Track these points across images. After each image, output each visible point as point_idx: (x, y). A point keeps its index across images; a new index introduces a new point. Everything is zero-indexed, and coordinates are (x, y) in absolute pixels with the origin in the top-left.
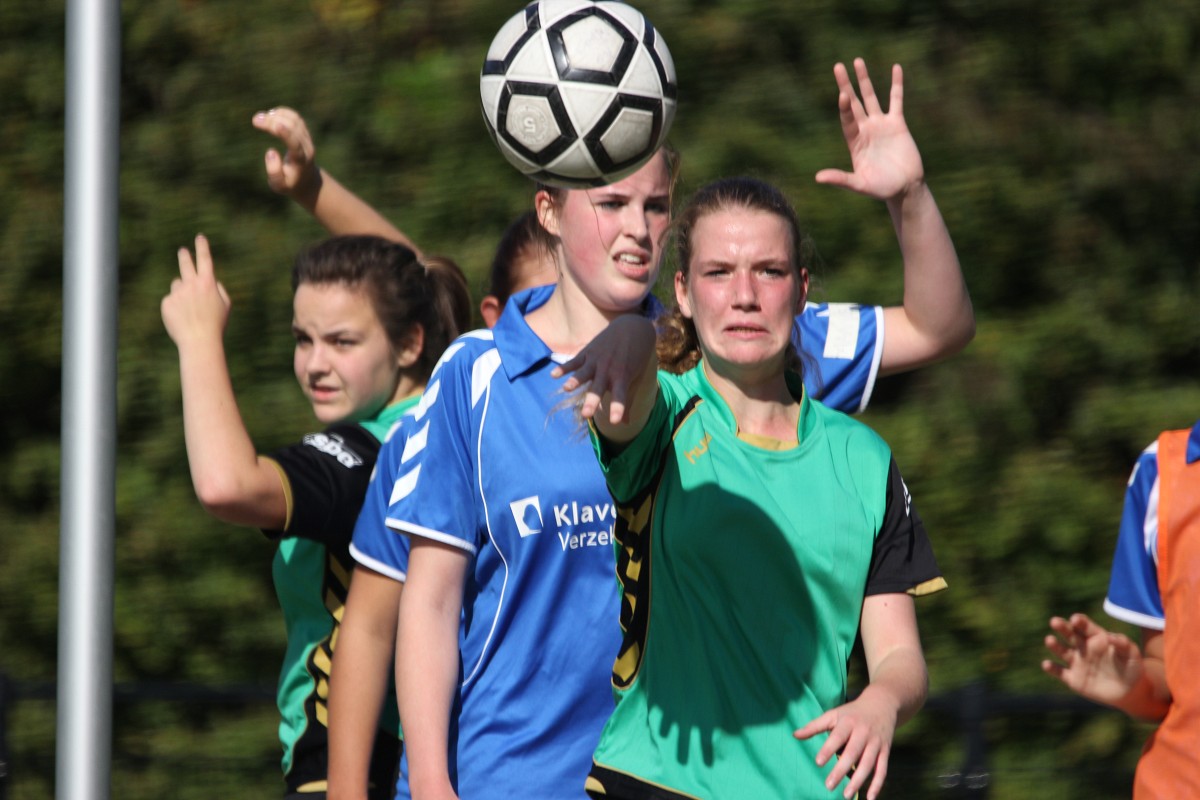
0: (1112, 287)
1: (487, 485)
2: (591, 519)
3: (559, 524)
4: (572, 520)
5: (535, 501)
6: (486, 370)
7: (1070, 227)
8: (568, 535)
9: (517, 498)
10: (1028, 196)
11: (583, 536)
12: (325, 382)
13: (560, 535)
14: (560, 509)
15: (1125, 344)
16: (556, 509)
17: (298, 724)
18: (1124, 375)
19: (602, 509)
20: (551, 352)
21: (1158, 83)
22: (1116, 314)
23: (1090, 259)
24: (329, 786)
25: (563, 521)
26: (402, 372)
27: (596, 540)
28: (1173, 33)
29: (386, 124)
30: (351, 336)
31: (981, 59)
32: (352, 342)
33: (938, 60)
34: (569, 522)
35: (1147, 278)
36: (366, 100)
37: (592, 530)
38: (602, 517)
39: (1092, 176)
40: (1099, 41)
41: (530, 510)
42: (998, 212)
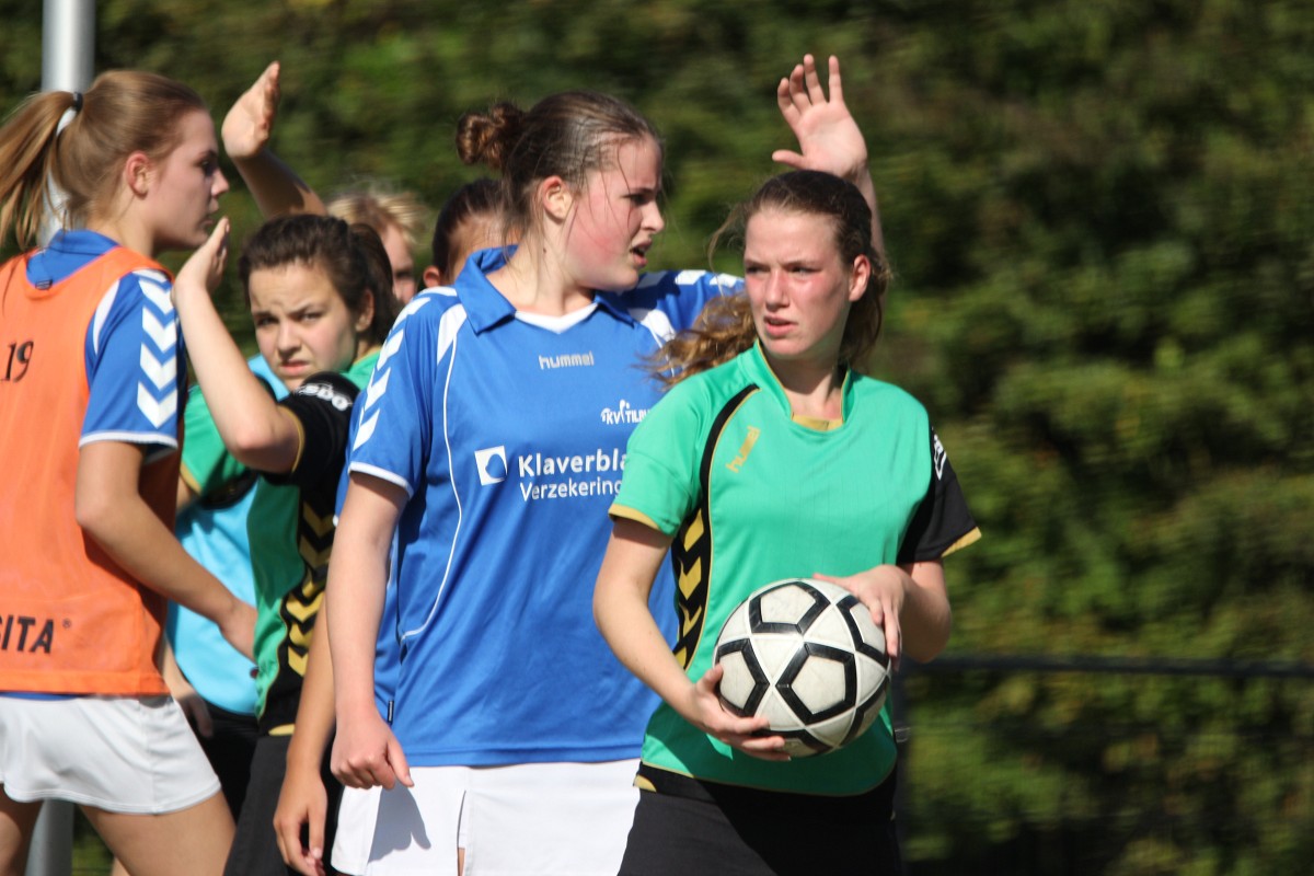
0: (1034, 268)
1: (453, 432)
2: (552, 471)
3: (522, 474)
4: (535, 471)
5: (501, 451)
6: (452, 324)
7: (995, 210)
8: (531, 485)
9: (483, 447)
10: (957, 180)
11: (544, 488)
12: (297, 357)
13: (522, 485)
14: (524, 460)
15: (1048, 323)
16: (521, 459)
17: (270, 669)
18: (1043, 352)
19: (563, 462)
20: (514, 310)
21: (1081, 74)
22: (1037, 292)
23: (1014, 242)
24: (296, 731)
25: (525, 472)
26: (358, 337)
27: (556, 492)
28: (1096, 27)
29: (347, 103)
30: (316, 309)
31: (913, 49)
32: (317, 315)
33: (872, 49)
34: (531, 473)
35: (1069, 259)
36: (329, 81)
37: (553, 482)
38: (563, 469)
39: (1016, 161)
40: (1027, 33)
41: (495, 459)
42: (929, 195)
